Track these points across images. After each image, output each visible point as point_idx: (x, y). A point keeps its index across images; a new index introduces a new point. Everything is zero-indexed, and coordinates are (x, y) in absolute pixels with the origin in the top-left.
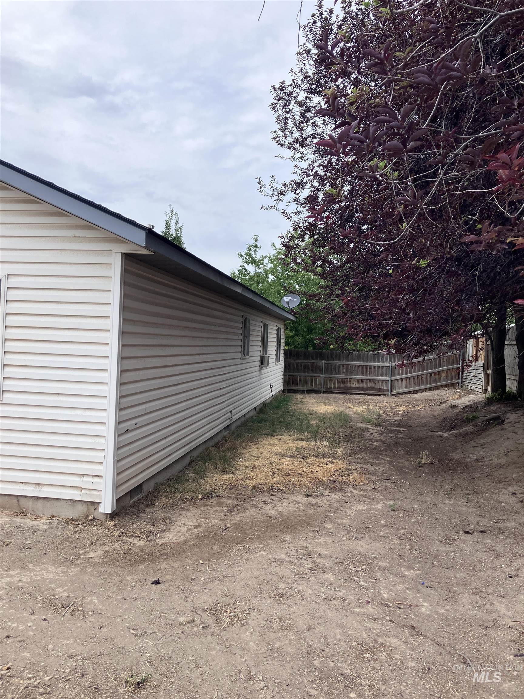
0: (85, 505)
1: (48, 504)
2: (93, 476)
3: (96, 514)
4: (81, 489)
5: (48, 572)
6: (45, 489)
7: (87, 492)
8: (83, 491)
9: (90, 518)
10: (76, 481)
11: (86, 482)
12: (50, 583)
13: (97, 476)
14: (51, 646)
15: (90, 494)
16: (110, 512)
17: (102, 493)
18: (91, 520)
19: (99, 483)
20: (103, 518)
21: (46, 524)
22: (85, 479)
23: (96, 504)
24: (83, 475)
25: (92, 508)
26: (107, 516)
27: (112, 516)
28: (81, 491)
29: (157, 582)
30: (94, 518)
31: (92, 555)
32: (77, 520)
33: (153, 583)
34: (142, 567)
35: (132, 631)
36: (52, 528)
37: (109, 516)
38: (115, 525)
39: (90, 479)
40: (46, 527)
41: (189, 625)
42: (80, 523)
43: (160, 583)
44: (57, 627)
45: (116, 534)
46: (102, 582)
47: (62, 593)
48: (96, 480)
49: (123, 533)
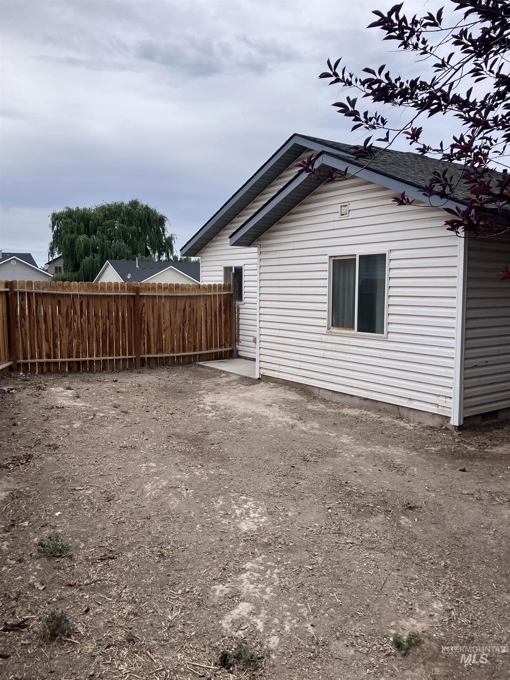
0: (441, 418)
1: (417, 414)
2: (446, 397)
3: (448, 426)
4: (438, 406)
5: (398, 451)
6: (415, 403)
7: (442, 408)
8: (439, 407)
9: (444, 428)
10: (434, 399)
11: (441, 401)
12: (395, 456)
13: (448, 397)
14: (375, 481)
15: (444, 410)
16: (457, 425)
17: (452, 410)
18: (444, 429)
19: (450, 402)
20: (453, 429)
21: (413, 426)
22: (440, 398)
23: (448, 418)
24: (439, 396)
25: (446, 421)
26: (456, 428)
27: (459, 428)
28: (438, 407)
29: (464, 470)
30: (446, 428)
31: (433, 448)
32: (434, 428)
33: (460, 470)
34: (460, 461)
35: (426, 488)
36: (415, 429)
37: (457, 428)
38: (460, 434)
39: (444, 399)
40: (411, 428)
41: (467, 495)
42: (436, 429)
43: (465, 471)
44: (384, 474)
45: (457, 440)
46: (427, 462)
47: (398, 461)
48: (448, 400)
49: (462, 441)
